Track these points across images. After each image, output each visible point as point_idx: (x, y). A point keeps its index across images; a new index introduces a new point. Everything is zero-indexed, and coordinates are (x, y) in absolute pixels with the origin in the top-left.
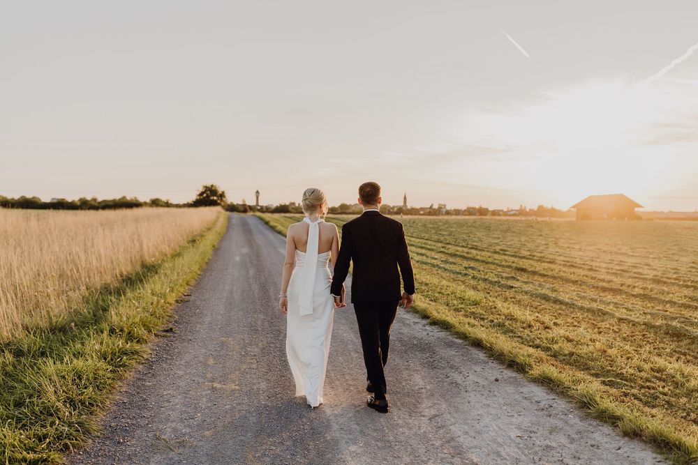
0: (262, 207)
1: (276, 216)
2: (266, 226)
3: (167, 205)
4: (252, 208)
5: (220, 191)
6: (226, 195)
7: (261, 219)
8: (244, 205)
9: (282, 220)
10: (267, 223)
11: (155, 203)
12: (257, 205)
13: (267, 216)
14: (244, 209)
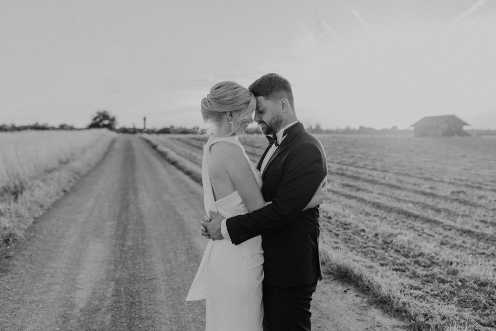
0: (148, 130)
1: (162, 137)
2: (153, 150)
3: (72, 128)
4: (141, 131)
5: (111, 115)
6: (116, 119)
7: (148, 142)
8: (134, 129)
9: (170, 143)
10: (154, 147)
11: (62, 127)
12: (145, 128)
13: (153, 138)
14: (134, 131)
